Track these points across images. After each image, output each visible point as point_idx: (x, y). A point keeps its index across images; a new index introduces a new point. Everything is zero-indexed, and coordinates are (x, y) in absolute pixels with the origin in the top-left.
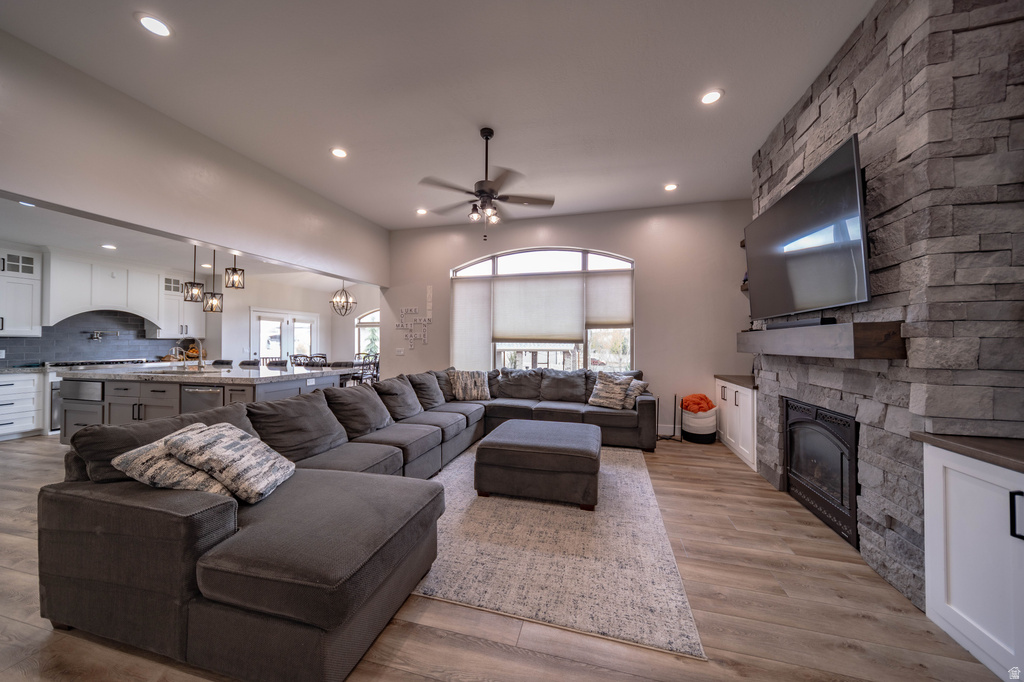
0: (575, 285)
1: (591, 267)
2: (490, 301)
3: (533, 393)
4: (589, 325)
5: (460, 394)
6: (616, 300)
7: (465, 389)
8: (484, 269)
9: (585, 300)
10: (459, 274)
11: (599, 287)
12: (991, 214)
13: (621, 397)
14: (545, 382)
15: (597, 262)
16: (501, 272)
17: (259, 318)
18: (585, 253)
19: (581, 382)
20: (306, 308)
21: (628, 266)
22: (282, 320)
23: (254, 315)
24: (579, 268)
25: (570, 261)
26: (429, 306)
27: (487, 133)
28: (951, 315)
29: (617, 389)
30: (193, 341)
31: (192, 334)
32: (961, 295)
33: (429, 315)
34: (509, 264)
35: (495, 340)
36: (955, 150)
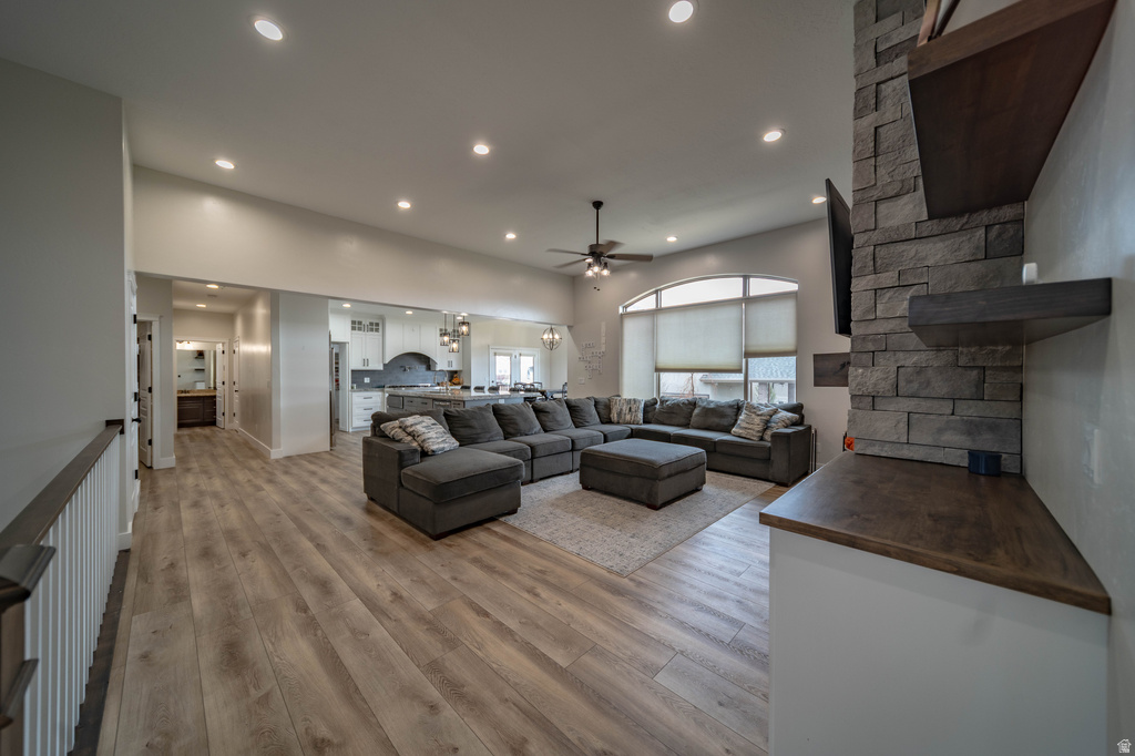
0: (732, 314)
1: (753, 292)
2: (653, 333)
3: (682, 421)
4: (748, 355)
5: (614, 416)
6: (778, 326)
7: (619, 414)
8: (648, 303)
9: (746, 328)
10: (629, 309)
11: (761, 313)
12: (910, 249)
13: (760, 428)
14: (696, 411)
15: (760, 286)
16: (665, 304)
17: (495, 354)
18: (746, 278)
19: (730, 412)
20: (530, 345)
21: (793, 287)
22: (510, 355)
23: (492, 352)
24: (741, 296)
25: (730, 288)
26: (603, 340)
27: (598, 205)
28: (871, 347)
29: (757, 420)
30: (456, 372)
31: (454, 368)
32: (882, 327)
33: (603, 350)
34: (673, 296)
35: (658, 370)
36: (876, 194)
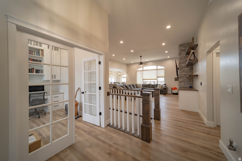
0: (155, 71)
2: (142, 74)
3: (149, 87)
4: (158, 77)
5: (138, 87)
6: (162, 73)
7: (139, 86)
8: (141, 69)
9: (157, 73)
10: (138, 70)
11: (159, 71)
12: (184, 68)
13: (161, 87)
14: (151, 85)
15: (159, 67)
16: (144, 69)
18: (157, 66)
19: (156, 85)
21: (164, 68)
22: (111, 77)
24: (156, 68)
25: (155, 67)
26: (133, 75)
27: (141, 56)
28: (181, 77)
29: (161, 86)
32: (182, 75)
34: (145, 68)
35: (143, 79)
36: (181, 63)
